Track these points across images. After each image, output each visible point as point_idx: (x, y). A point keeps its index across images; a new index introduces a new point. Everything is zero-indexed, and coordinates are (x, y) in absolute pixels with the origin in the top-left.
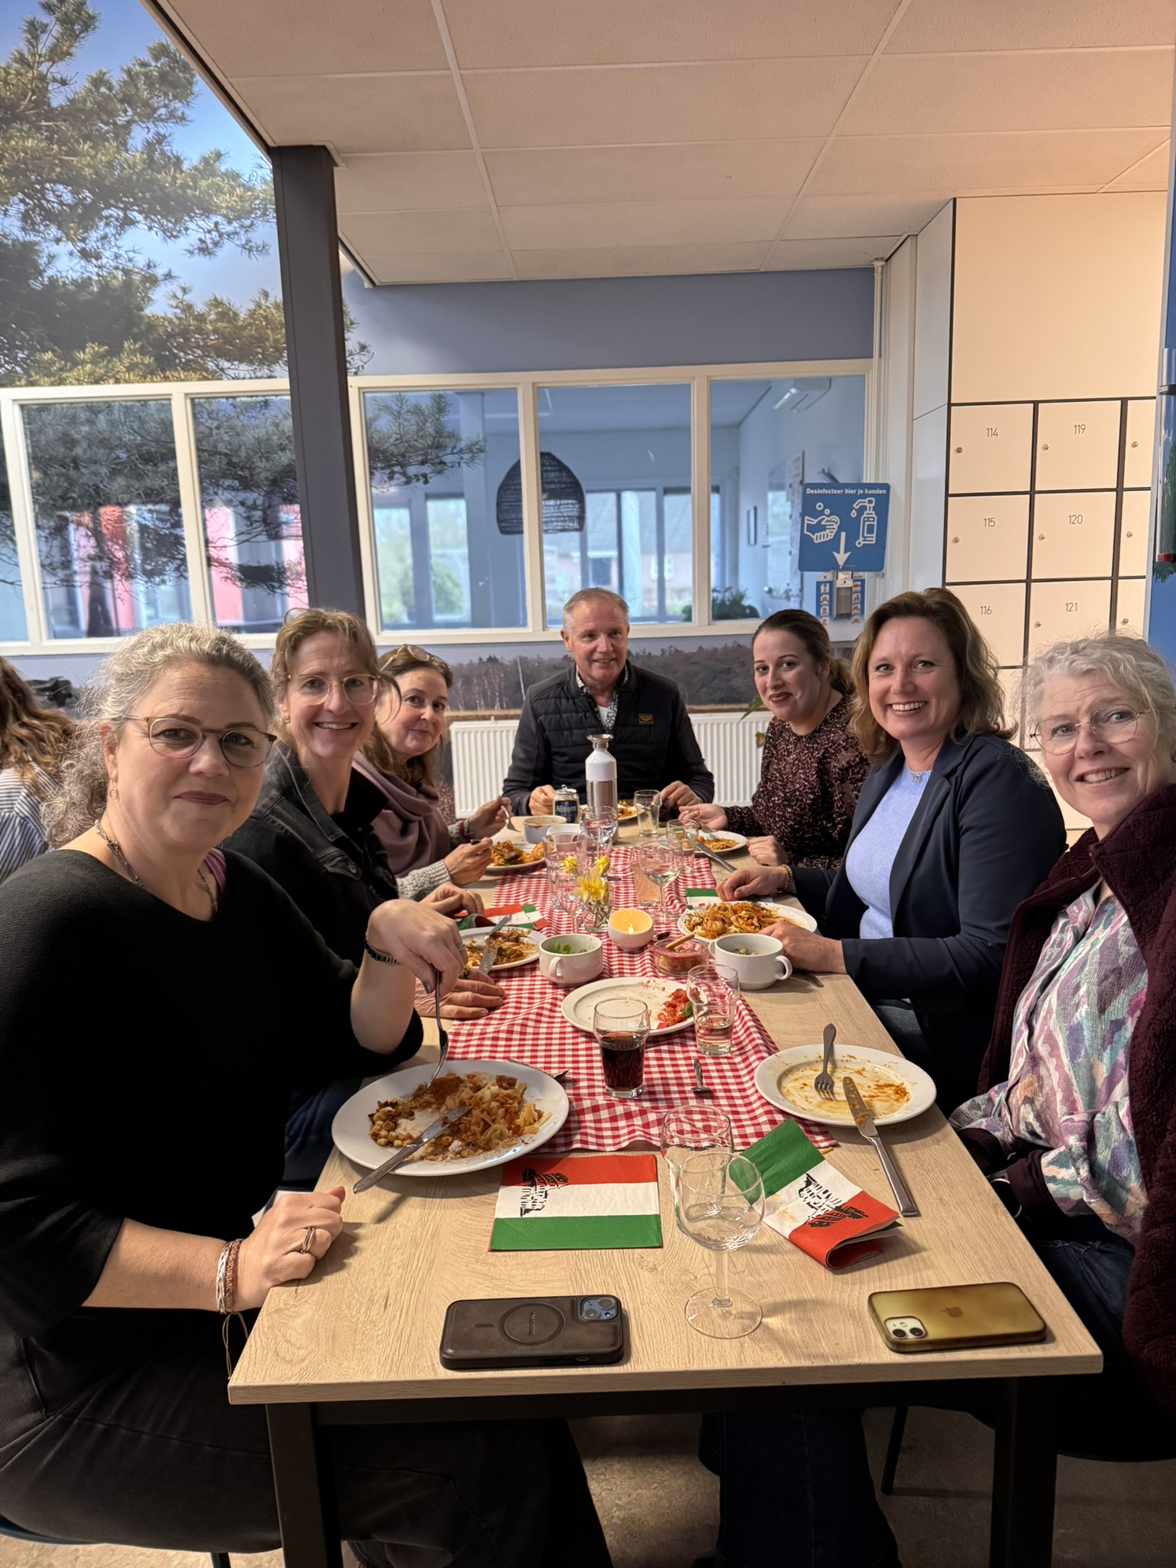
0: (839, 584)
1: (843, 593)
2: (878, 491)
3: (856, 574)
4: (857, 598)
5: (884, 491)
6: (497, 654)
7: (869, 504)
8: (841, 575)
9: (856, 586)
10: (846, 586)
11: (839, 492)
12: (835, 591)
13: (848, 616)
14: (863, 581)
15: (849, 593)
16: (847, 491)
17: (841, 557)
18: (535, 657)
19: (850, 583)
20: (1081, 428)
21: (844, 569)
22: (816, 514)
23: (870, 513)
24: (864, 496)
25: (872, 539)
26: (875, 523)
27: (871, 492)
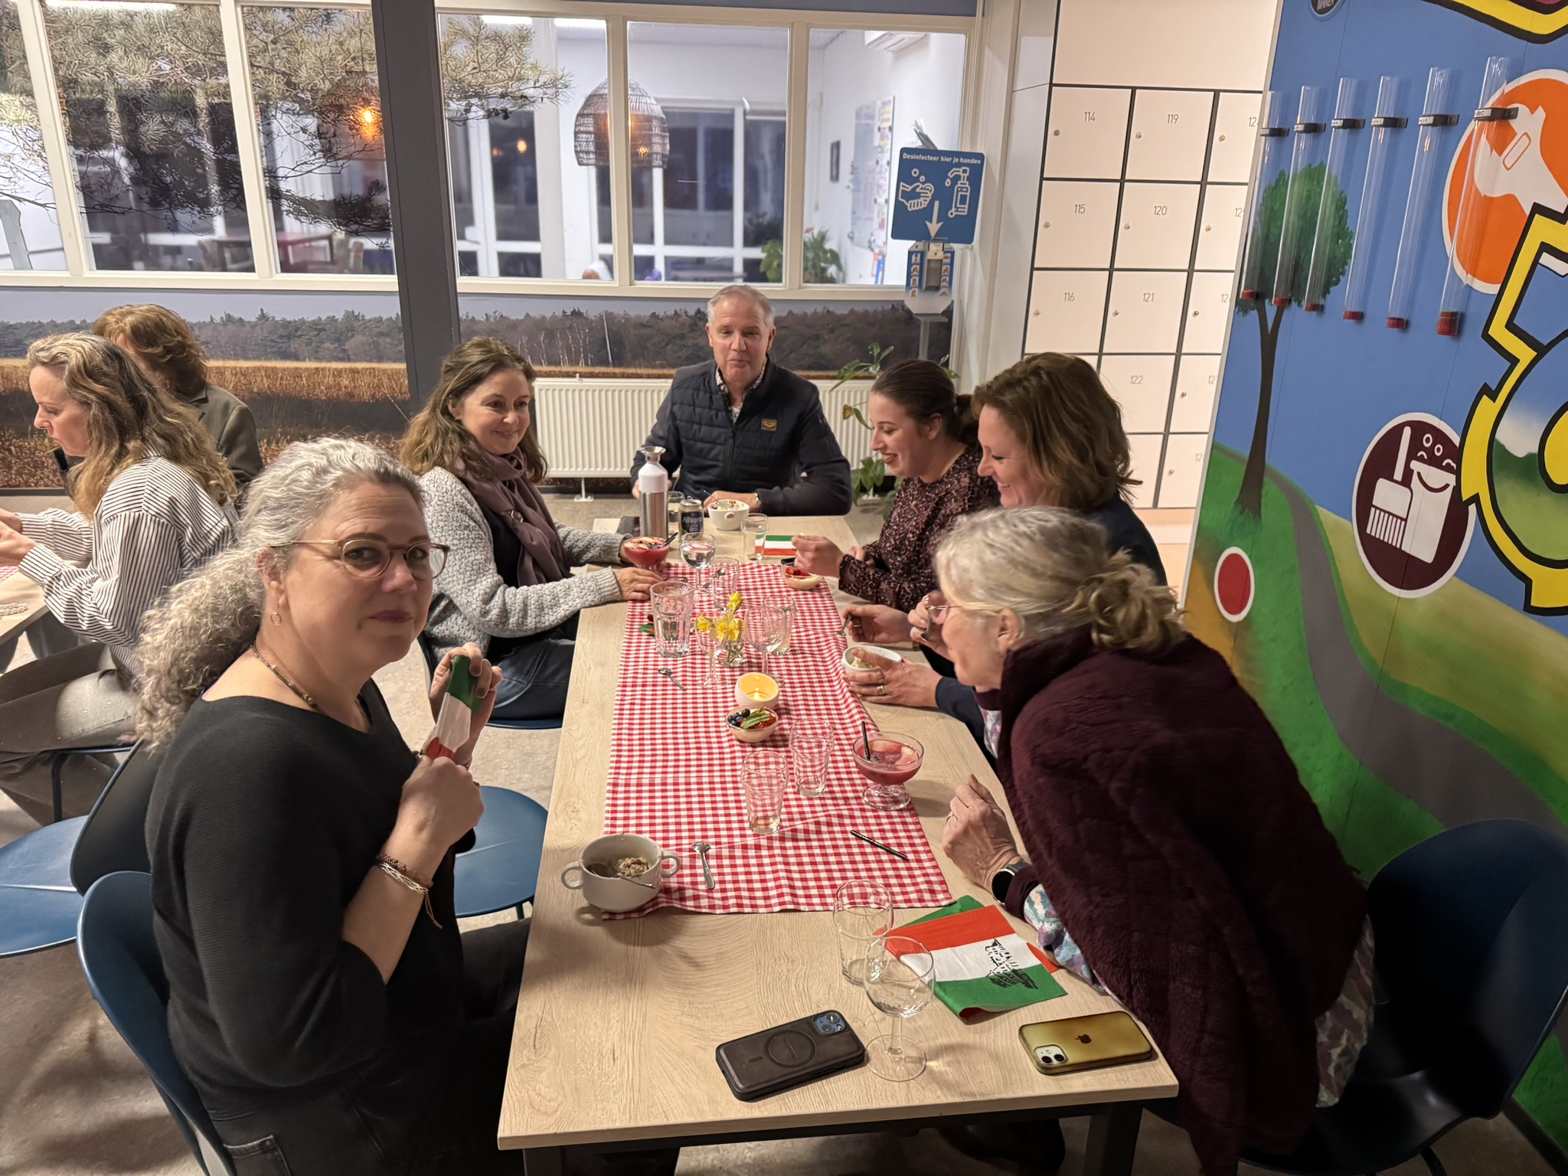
0: (930, 255)
1: (933, 265)
2: (974, 161)
3: (946, 246)
4: (946, 270)
5: (979, 162)
6: (583, 307)
7: (963, 173)
8: (933, 247)
9: (946, 258)
10: (937, 257)
11: (935, 159)
12: (926, 262)
13: (937, 288)
14: (953, 253)
15: (939, 265)
16: (942, 159)
17: (934, 227)
18: (622, 313)
19: (940, 255)
20: (1173, 118)
21: (935, 240)
22: (911, 181)
23: (964, 183)
24: (959, 165)
25: (965, 210)
26: (968, 194)
27: (966, 161)
